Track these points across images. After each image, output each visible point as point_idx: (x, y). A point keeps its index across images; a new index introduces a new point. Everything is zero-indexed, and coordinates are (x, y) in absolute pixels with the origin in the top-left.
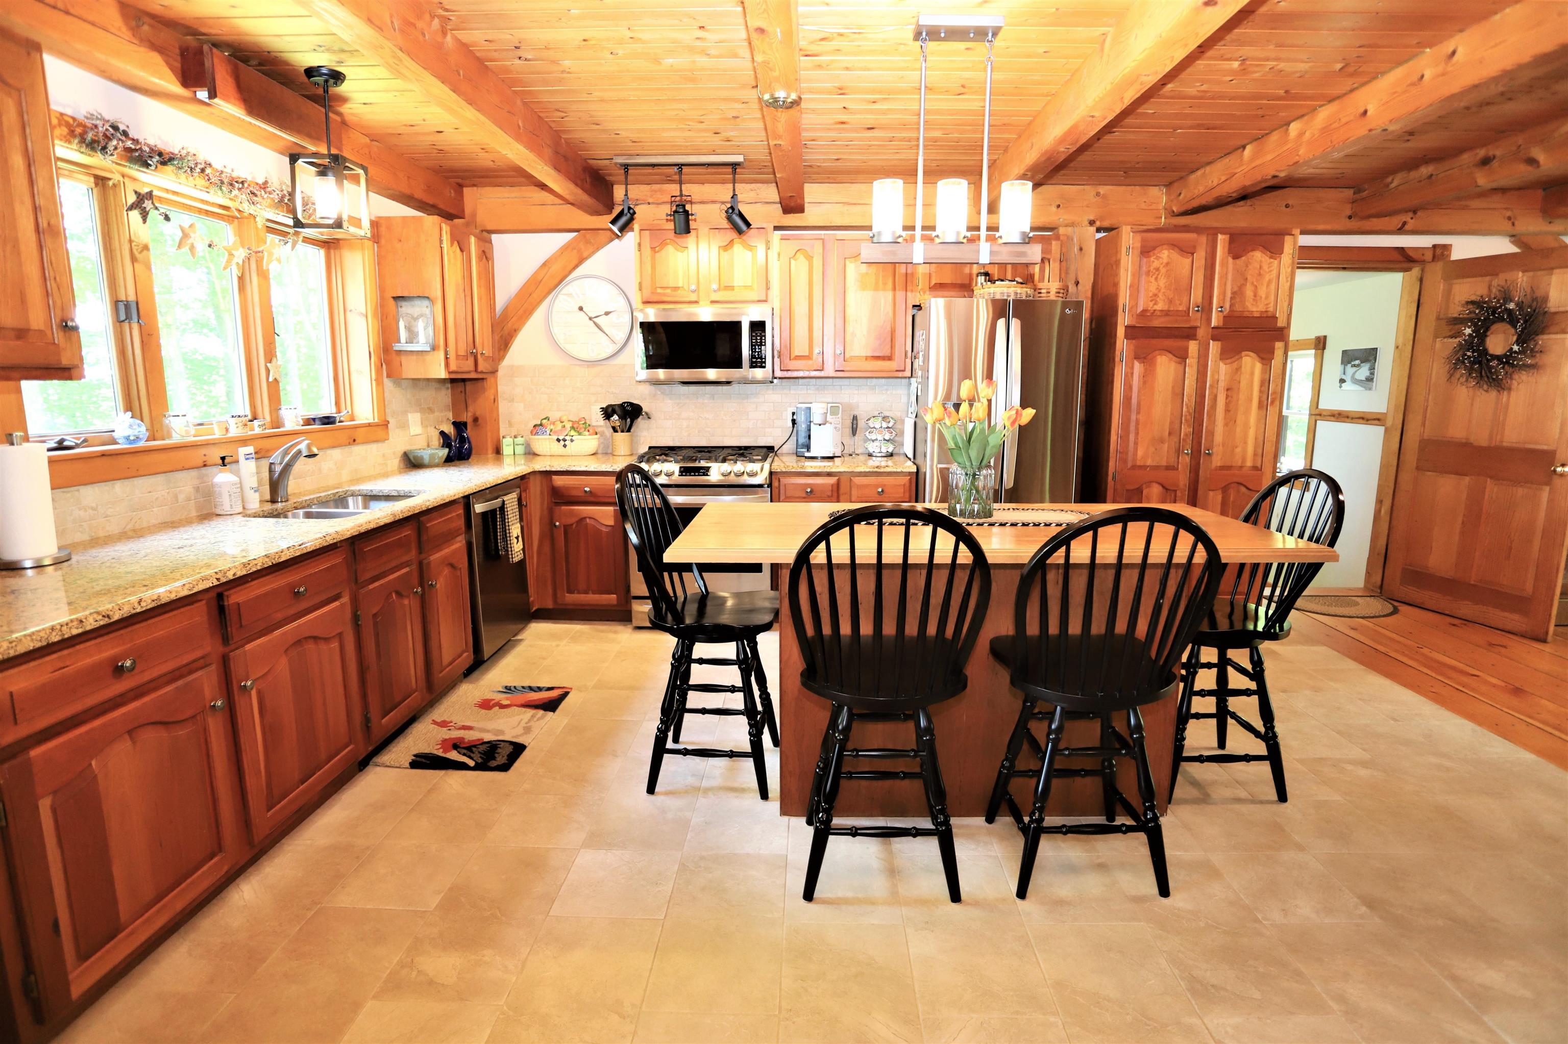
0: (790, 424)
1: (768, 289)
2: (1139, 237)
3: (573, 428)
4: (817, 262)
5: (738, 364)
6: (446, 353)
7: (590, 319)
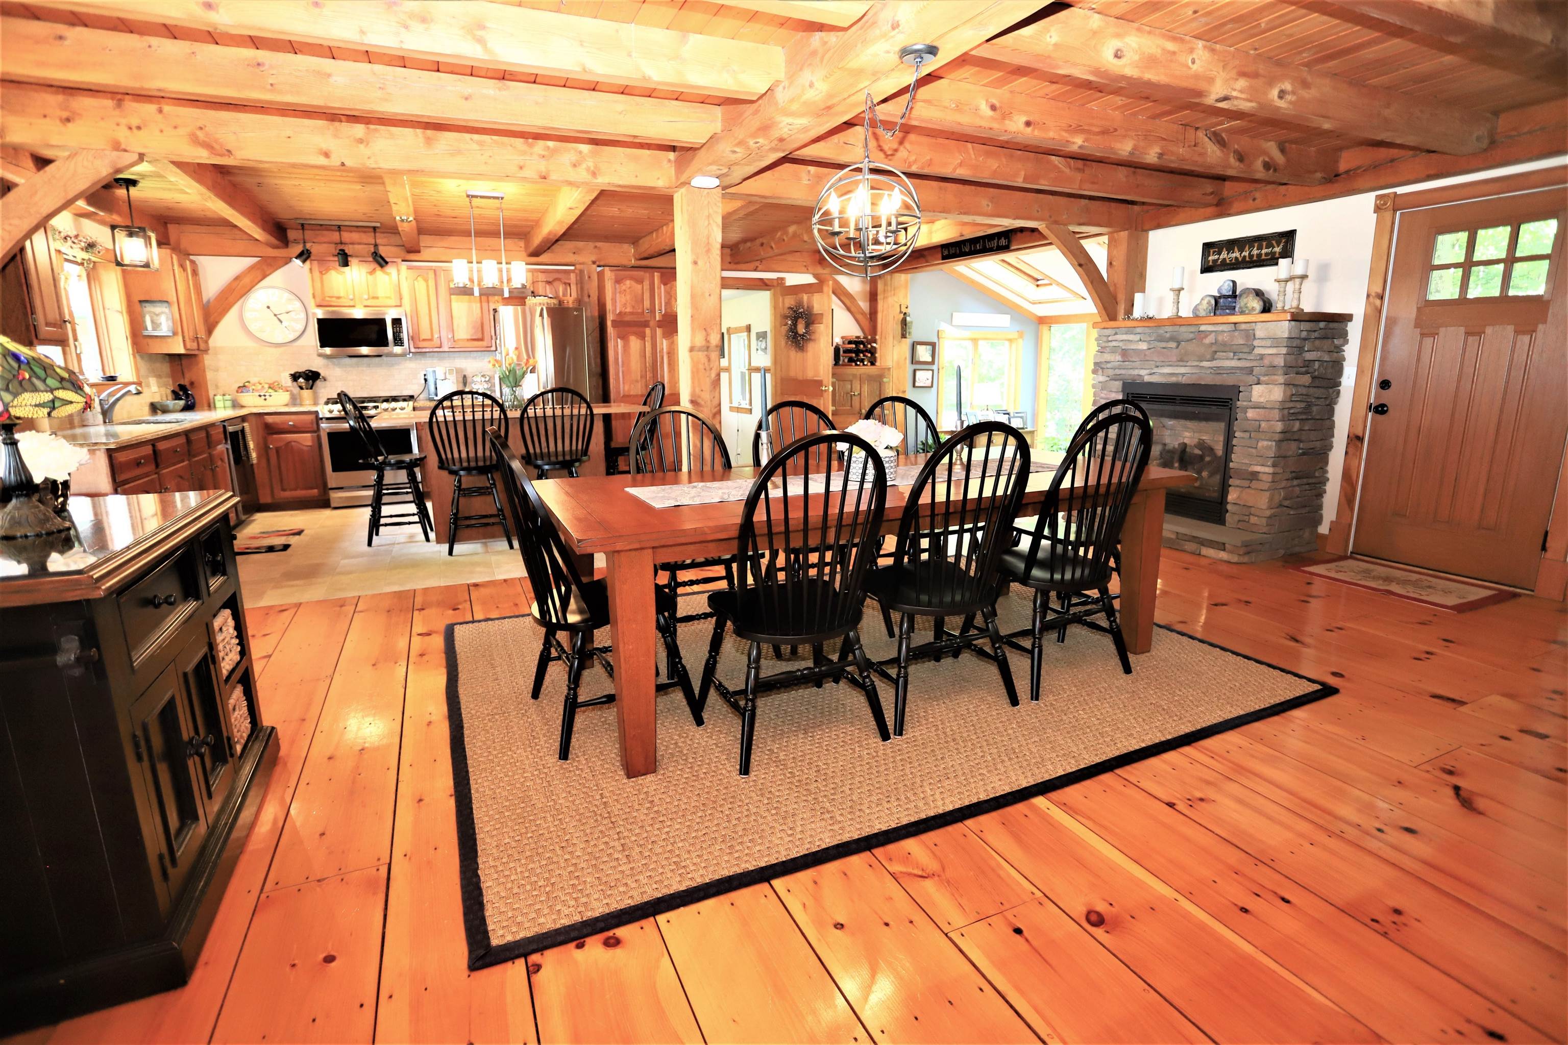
0: (423, 382)
1: (401, 299)
2: (613, 274)
3: (270, 387)
4: (432, 283)
5: (386, 344)
6: (184, 337)
7: (275, 315)
